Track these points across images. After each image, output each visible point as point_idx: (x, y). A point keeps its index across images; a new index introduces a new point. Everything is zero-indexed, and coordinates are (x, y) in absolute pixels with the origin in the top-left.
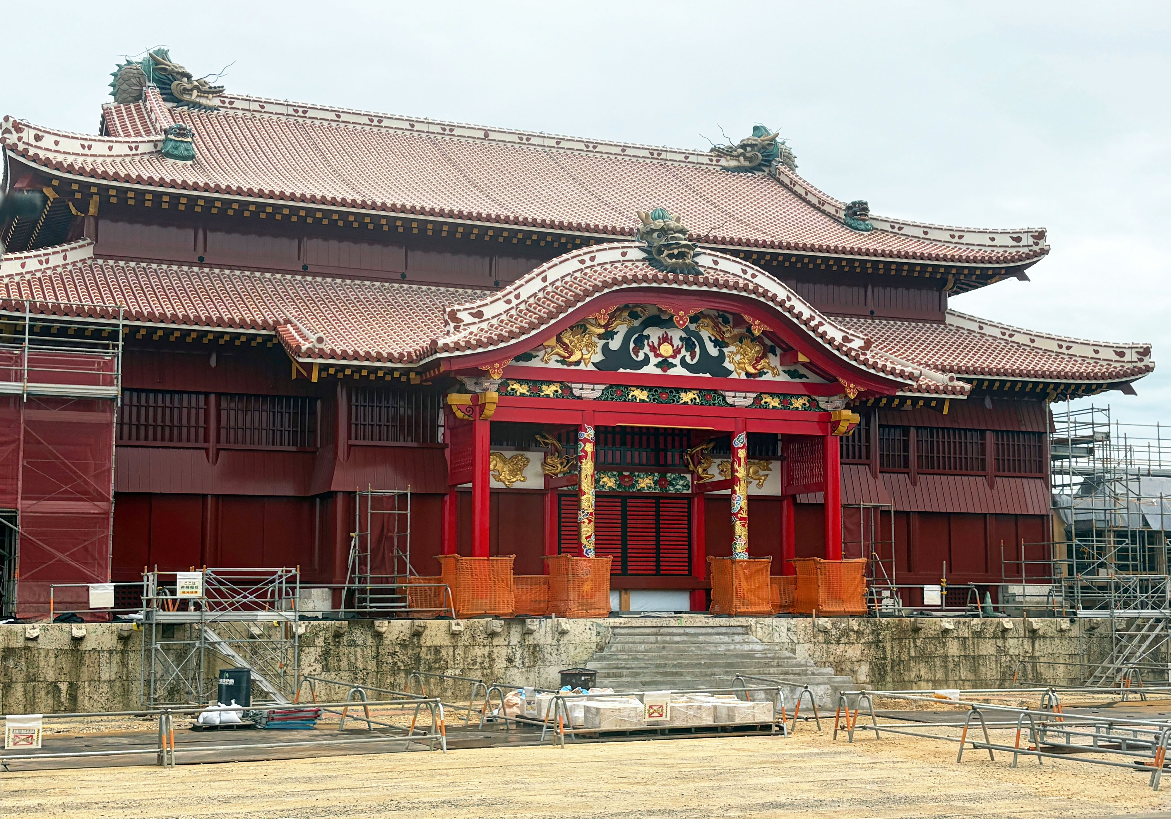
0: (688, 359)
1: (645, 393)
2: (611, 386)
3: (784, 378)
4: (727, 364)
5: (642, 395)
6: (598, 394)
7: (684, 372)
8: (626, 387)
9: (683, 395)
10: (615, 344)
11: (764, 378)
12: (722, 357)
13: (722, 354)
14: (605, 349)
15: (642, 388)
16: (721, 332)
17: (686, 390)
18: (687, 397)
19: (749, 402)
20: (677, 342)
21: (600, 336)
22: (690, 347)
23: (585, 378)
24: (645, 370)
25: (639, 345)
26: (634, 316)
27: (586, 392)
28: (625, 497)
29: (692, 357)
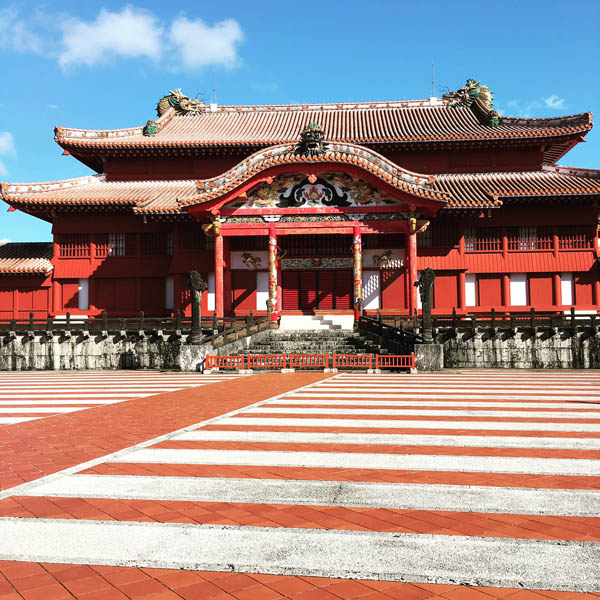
0: (327, 199)
1: (304, 217)
2: (285, 215)
3: (382, 204)
4: (349, 200)
5: (302, 219)
6: (278, 219)
7: (325, 206)
8: (294, 215)
10: (287, 195)
11: (371, 205)
12: (345, 196)
13: (345, 195)
14: (282, 197)
15: (302, 215)
16: (346, 184)
17: (326, 215)
19: (362, 218)
20: (320, 191)
21: (279, 191)
22: (328, 194)
24: (302, 206)
25: (299, 194)
26: (296, 179)
27: (272, 219)
28: (317, 271)
29: (329, 198)
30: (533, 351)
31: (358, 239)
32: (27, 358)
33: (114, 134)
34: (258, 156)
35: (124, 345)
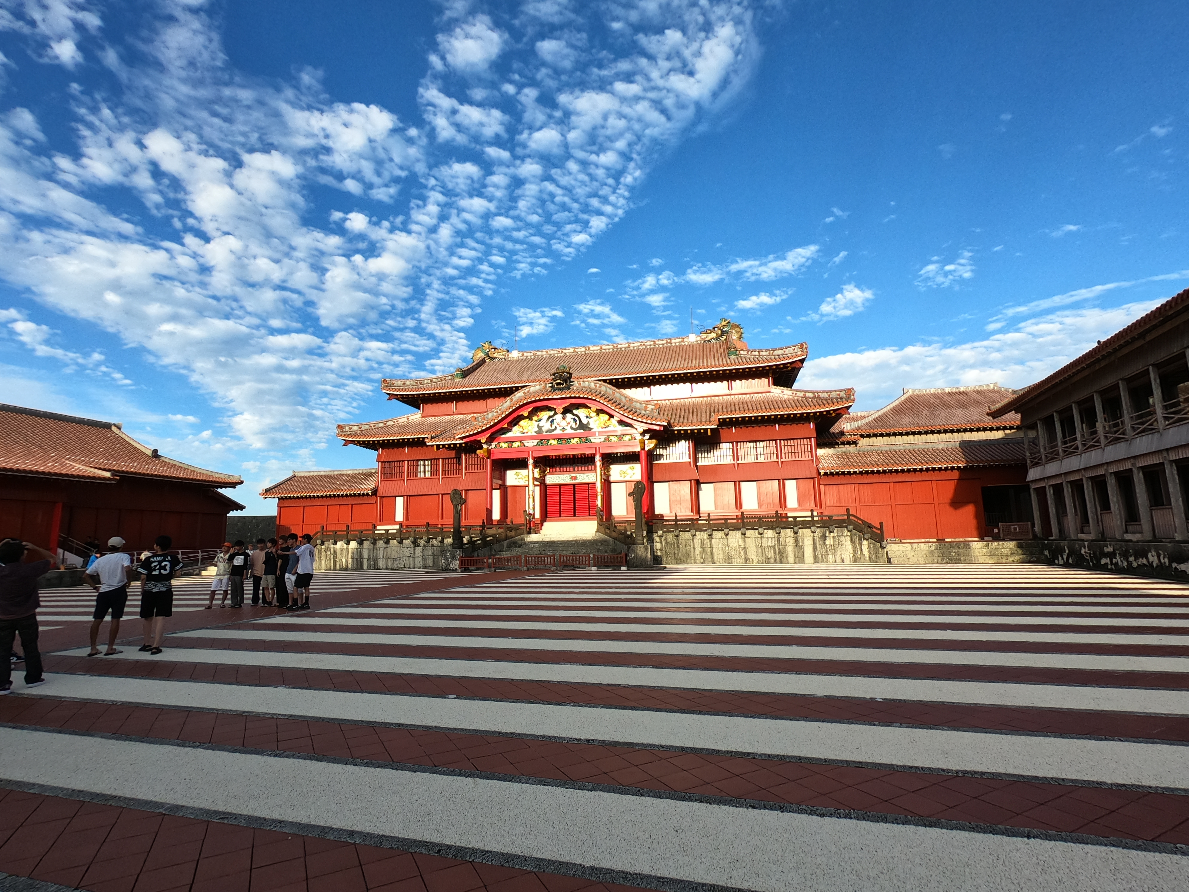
0: (574, 426)
1: (556, 441)
2: (541, 440)
5: (554, 442)
6: (535, 444)
7: (573, 431)
8: (548, 440)
9: (572, 440)
10: (542, 424)
14: (538, 426)
15: (554, 439)
16: (589, 413)
17: (573, 438)
18: (573, 441)
19: (603, 440)
20: (569, 419)
22: (575, 421)
23: (532, 438)
24: (555, 432)
25: (552, 422)
27: (530, 444)
28: (574, 485)
29: (576, 424)
30: (745, 549)
31: (598, 458)
32: (344, 561)
33: (429, 381)
34: (519, 394)
35: (415, 549)
